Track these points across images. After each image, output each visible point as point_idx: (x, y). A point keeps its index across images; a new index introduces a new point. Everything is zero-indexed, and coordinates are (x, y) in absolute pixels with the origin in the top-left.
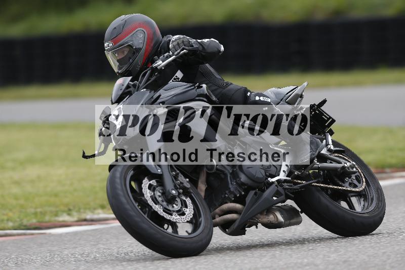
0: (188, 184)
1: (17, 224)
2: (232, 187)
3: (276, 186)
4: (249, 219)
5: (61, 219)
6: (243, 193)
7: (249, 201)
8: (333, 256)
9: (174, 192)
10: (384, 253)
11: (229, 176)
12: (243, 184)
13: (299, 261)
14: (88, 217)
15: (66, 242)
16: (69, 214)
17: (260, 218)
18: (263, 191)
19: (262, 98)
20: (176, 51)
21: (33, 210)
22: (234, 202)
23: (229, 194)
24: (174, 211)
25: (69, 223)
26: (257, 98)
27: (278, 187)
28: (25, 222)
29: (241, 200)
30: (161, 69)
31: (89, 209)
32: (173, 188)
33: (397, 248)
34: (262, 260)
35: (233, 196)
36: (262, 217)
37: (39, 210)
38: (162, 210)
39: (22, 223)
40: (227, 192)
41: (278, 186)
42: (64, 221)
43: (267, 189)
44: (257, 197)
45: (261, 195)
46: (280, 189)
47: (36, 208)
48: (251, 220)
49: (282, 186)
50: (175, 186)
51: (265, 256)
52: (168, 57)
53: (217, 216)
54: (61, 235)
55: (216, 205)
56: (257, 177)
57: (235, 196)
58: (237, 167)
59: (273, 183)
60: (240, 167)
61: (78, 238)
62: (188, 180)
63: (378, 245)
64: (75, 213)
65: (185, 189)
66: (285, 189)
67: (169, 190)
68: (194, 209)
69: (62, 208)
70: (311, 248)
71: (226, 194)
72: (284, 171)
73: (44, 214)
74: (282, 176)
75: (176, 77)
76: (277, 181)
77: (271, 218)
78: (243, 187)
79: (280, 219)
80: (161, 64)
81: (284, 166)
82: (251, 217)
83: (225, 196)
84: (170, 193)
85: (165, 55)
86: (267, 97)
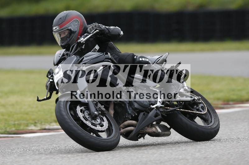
0: (104, 108)
1: (3, 131)
2: (130, 111)
3: (156, 110)
4: (141, 130)
5: (30, 128)
6: (136, 114)
7: (140, 119)
8: (198, 154)
9: (96, 113)
10: (229, 153)
11: (127, 104)
12: (136, 109)
13: (177, 157)
14: (47, 127)
15: (33, 142)
16: (35, 126)
18: (149, 113)
19: (143, 59)
21: (12, 123)
22: (131, 120)
24: (97, 124)
25: (35, 131)
26: (141, 59)
28: (8, 130)
29: (135, 118)
31: (47, 122)
32: (95, 110)
33: (237, 150)
34: (154, 156)
35: (130, 116)
36: (148, 129)
37: (16, 122)
38: (90, 124)
39: (6, 130)
40: (127, 114)
42: (32, 130)
43: (150, 112)
44: (145, 116)
45: (147, 115)
46: (158, 111)
47: (15, 121)
50: (96, 110)
51: (156, 153)
53: (121, 129)
54: (30, 138)
55: (120, 123)
56: (144, 104)
57: (132, 116)
59: (153, 108)
61: (41, 140)
62: (103, 106)
63: (225, 148)
64: (38, 125)
65: (102, 111)
66: (161, 112)
67: (93, 112)
69: (31, 121)
70: (184, 149)
72: (159, 102)
73: (19, 125)
74: (159, 104)
75: (95, 48)
76: (156, 107)
77: (154, 129)
78: (136, 111)
79: (159, 130)
80: (82, 40)
81: (159, 100)
82: (142, 128)
83: (126, 117)
84: (94, 113)
85: (85, 35)
86: (147, 58)
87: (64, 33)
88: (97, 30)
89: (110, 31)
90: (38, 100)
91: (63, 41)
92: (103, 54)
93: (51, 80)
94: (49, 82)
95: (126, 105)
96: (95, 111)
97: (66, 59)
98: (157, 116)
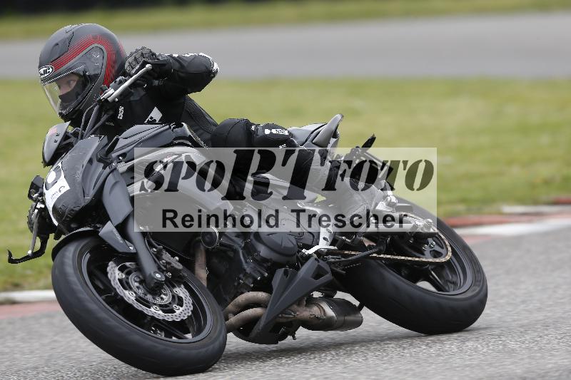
0: (178, 263)
2: (248, 266)
3: (316, 259)
4: (282, 313)
6: (267, 274)
7: (277, 286)
9: (158, 276)
11: (241, 251)
12: (265, 260)
17: (298, 311)
18: (298, 269)
19: (274, 131)
20: (133, 68)
22: (254, 289)
23: (244, 279)
26: (267, 132)
27: (318, 262)
29: (264, 285)
30: (114, 101)
32: (157, 270)
35: (251, 280)
36: (300, 309)
40: (241, 276)
41: (320, 260)
43: (302, 265)
44: (290, 277)
45: (295, 275)
46: (322, 263)
48: (284, 315)
49: (324, 260)
50: (159, 268)
52: (121, 83)
53: (230, 315)
55: (226, 300)
56: (284, 247)
57: (255, 280)
58: (252, 237)
59: (310, 256)
60: (257, 235)
62: (177, 258)
65: (173, 270)
66: (330, 264)
67: (150, 274)
68: (193, 304)
71: (240, 279)
72: (324, 239)
74: (323, 245)
75: (151, 118)
76: (316, 252)
77: (315, 311)
78: (265, 265)
79: (330, 312)
80: (112, 93)
81: (324, 233)
82: (285, 310)
83: (239, 283)
84: (153, 278)
85: (118, 80)
86: (283, 128)
87: (68, 83)
88: (148, 66)
89: (185, 65)
90: (11, 261)
91: (65, 104)
92: (170, 127)
93: (40, 206)
94: (36, 211)
95: (238, 252)
96: (155, 272)
97: (73, 146)
98: (322, 276)
